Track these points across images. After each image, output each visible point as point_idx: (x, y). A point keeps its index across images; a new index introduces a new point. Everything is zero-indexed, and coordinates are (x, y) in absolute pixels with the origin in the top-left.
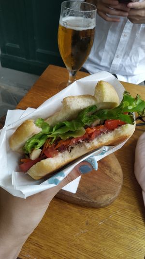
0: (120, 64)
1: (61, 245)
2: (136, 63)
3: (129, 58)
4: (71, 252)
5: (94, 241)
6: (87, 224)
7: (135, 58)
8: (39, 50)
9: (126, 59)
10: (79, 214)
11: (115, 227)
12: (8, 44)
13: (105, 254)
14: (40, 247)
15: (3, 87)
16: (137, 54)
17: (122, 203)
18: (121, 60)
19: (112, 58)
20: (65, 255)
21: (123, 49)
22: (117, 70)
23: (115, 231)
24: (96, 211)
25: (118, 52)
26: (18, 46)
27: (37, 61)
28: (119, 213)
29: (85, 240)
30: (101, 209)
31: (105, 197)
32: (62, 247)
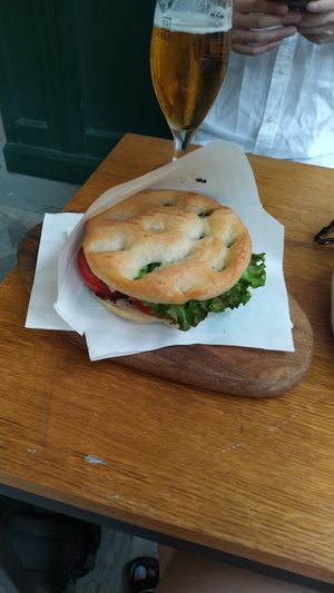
0: (277, 134)
1: (187, 473)
2: (311, 130)
3: (294, 121)
4: (211, 488)
5: (261, 465)
6: (241, 430)
7: (309, 118)
8: (90, 131)
9: (288, 122)
10: (221, 412)
11: (306, 436)
12: (21, 121)
13: (289, 489)
14: (141, 478)
15: (12, 215)
16: (312, 108)
17: (315, 389)
18: (277, 126)
19: (257, 126)
20: (199, 494)
21: (279, 103)
22: (271, 147)
23: (306, 444)
24: (260, 406)
25: (270, 111)
26: (44, 125)
27: (87, 156)
28: (311, 409)
29: (239, 462)
30: (270, 401)
31: (279, 373)
32: (191, 477)
